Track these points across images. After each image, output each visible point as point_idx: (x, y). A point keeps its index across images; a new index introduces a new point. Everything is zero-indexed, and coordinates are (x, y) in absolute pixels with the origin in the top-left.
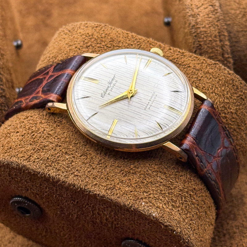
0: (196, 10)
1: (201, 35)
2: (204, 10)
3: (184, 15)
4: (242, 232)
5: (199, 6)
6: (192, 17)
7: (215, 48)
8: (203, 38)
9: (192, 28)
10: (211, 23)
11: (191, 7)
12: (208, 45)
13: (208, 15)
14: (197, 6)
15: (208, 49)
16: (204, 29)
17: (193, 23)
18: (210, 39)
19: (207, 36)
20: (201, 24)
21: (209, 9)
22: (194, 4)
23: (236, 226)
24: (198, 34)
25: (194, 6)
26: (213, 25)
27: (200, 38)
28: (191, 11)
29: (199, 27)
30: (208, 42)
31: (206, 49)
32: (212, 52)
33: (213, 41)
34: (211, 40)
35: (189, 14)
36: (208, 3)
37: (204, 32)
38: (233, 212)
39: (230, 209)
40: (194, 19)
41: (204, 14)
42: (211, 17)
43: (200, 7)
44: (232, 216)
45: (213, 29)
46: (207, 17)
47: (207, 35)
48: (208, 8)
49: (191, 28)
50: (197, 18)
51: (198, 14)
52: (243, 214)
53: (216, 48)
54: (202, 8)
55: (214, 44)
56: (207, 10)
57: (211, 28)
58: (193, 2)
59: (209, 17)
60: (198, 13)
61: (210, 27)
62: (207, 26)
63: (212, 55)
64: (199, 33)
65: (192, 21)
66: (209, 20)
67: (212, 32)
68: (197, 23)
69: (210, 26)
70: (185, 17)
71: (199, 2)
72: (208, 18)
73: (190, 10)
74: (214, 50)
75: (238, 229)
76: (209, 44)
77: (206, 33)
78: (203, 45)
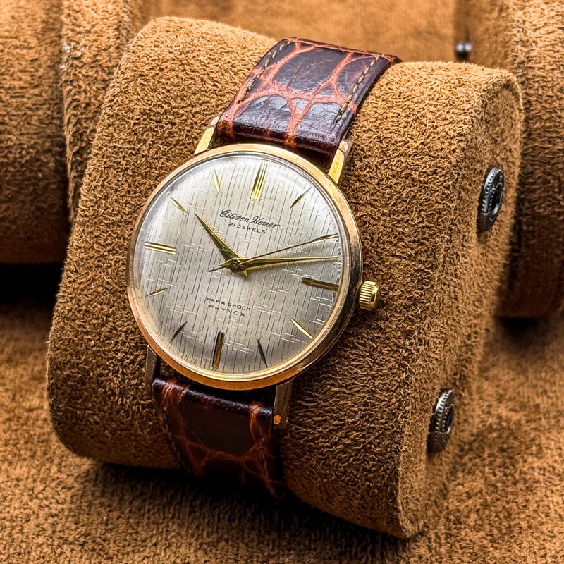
0: (531, 32)
1: (534, 82)
2: (547, 36)
3: (507, 39)
4: (550, 482)
5: (538, 26)
6: (522, 46)
7: (556, 112)
8: (537, 90)
9: (519, 67)
10: (557, 63)
11: (522, 26)
12: (544, 105)
13: (553, 45)
14: (535, 25)
15: (543, 111)
16: (541, 73)
17: (522, 58)
18: (550, 93)
19: (545, 86)
20: (537, 61)
21: (558, 36)
22: (530, 21)
23: (540, 469)
24: (528, 79)
25: (527, 24)
26: (559, 68)
27: (531, 88)
28: (522, 34)
29: (532, 66)
30: (545, 98)
31: (540, 112)
32: (550, 119)
33: (555, 98)
34: (553, 95)
35: (517, 39)
36: (557, 24)
37: (542, 78)
38: (537, 442)
39: (532, 435)
40: (525, 50)
41: (547, 43)
42: (558, 52)
43: (540, 28)
44: (534, 448)
45: (560, 75)
46: (551, 50)
47: (545, 84)
48: (556, 33)
49: (516, 65)
50: (530, 48)
51: (534, 42)
52: (557, 449)
53: (559, 112)
54: (543, 31)
55: (556, 104)
56: (552, 37)
57: (555, 72)
58: (528, 17)
59: (555, 50)
60: (535, 39)
61: (553, 69)
62: (548, 67)
63: (548, 125)
64: (531, 79)
65: (519, 52)
66: (555, 57)
67: (555, 79)
68: (529, 59)
69: (553, 67)
70: (507, 43)
71: (540, 19)
72: (552, 52)
73: (519, 32)
74: (554, 115)
75: (544, 475)
76: (546, 101)
77: (544, 81)
78: (534, 103)
